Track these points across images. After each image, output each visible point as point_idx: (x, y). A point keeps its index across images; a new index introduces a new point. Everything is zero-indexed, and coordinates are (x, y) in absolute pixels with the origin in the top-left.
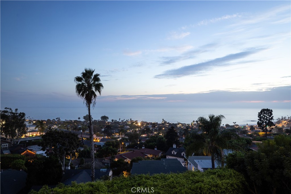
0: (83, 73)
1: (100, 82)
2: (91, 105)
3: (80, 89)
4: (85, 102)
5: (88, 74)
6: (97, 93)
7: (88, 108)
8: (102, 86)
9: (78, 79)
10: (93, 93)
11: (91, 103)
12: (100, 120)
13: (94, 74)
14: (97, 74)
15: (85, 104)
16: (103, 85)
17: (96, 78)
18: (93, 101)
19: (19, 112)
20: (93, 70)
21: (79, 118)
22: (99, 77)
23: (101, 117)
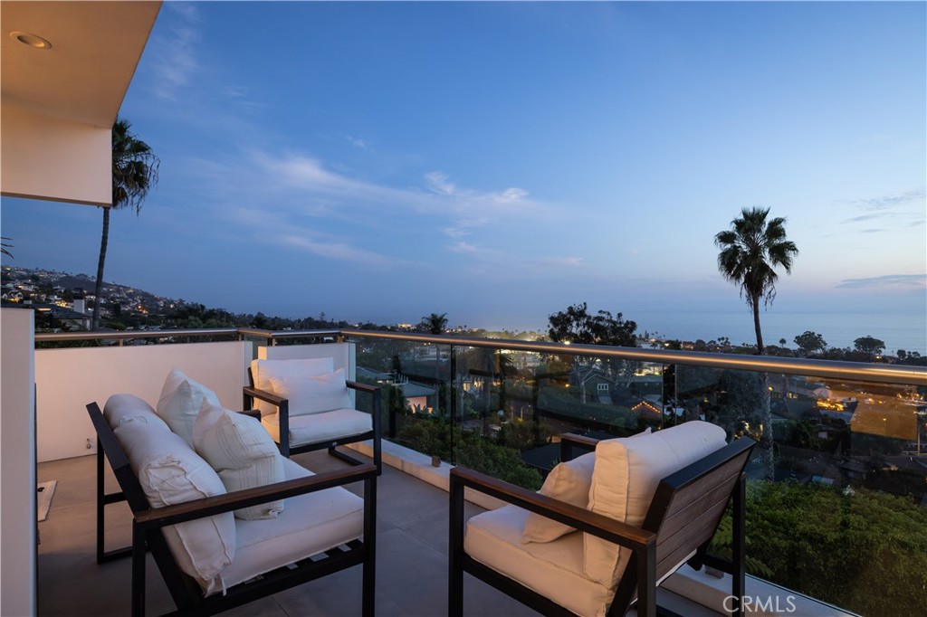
0: (736, 222)
1: (788, 238)
2: (761, 301)
3: (729, 262)
4: (745, 292)
5: (750, 222)
6: (778, 269)
7: (751, 309)
8: (795, 249)
9: (725, 238)
10: (765, 268)
11: (761, 294)
12: (853, 348)
13: (768, 219)
14: (776, 219)
15: (744, 299)
16: (797, 247)
17: (776, 230)
18: (766, 291)
19: (625, 319)
20: (765, 210)
21: (783, 341)
22: (782, 224)
23: (856, 341)
